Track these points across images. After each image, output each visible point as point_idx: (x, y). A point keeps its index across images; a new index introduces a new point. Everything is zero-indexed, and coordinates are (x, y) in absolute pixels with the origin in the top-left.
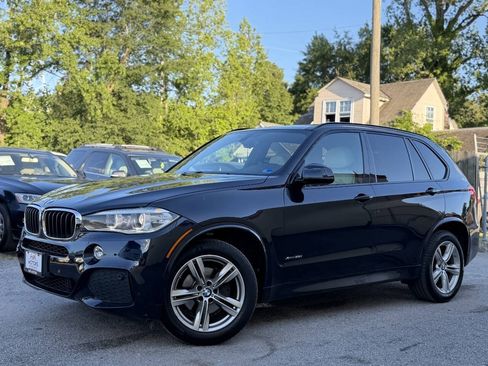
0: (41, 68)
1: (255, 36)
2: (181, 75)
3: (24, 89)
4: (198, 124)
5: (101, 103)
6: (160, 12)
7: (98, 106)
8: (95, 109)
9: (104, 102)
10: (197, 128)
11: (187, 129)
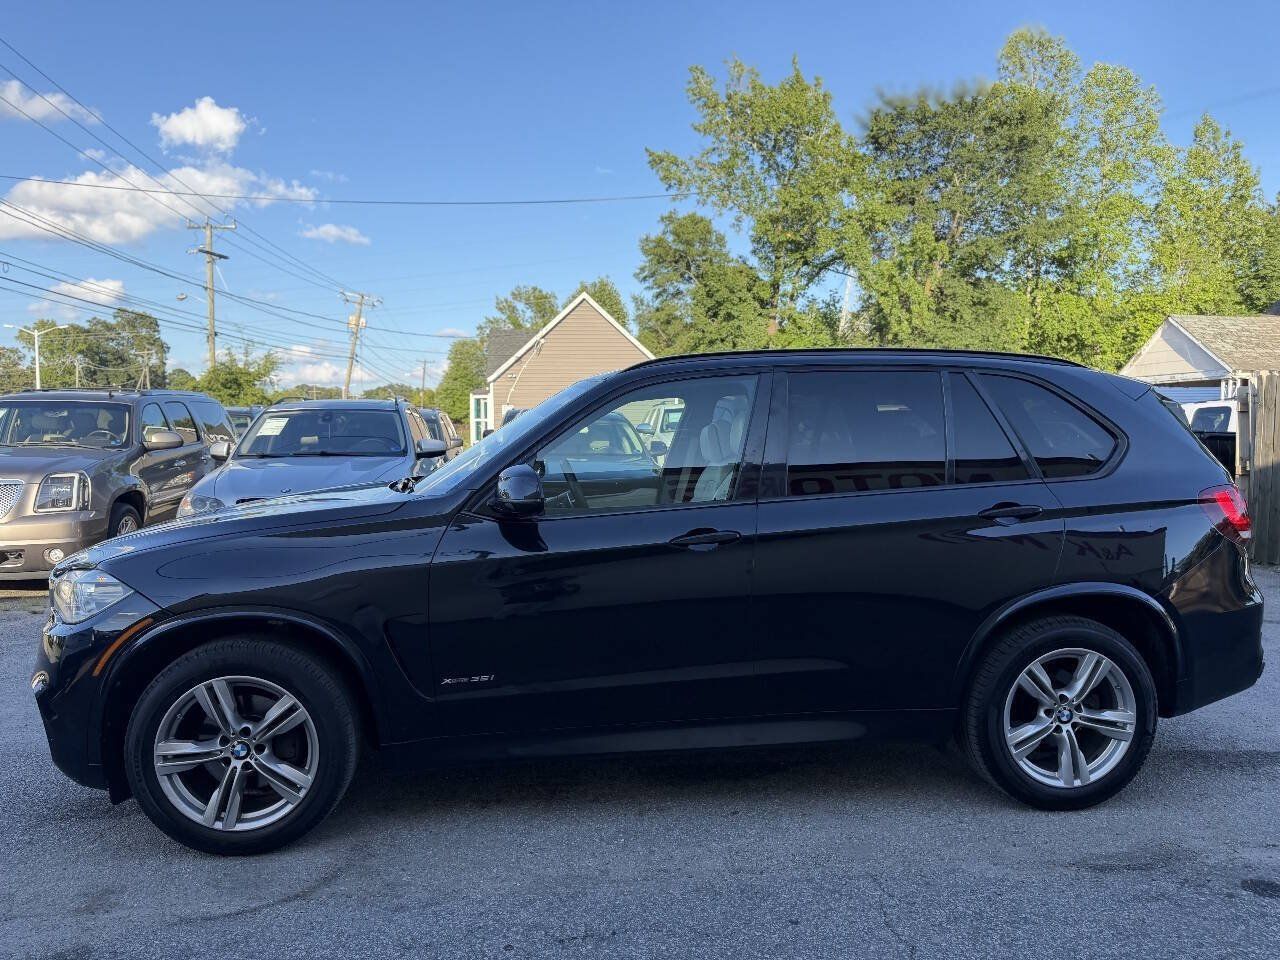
0: (825, 266)
1: (1231, 145)
2: (1064, 243)
3: (801, 302)
4: (1097, 326)
5: (909, 310)
6: (1011, 140)
7: (904, 315)
8: (900, 322)
9: (914, 308)
10: (1094, 333)
11: (1075, 336)
